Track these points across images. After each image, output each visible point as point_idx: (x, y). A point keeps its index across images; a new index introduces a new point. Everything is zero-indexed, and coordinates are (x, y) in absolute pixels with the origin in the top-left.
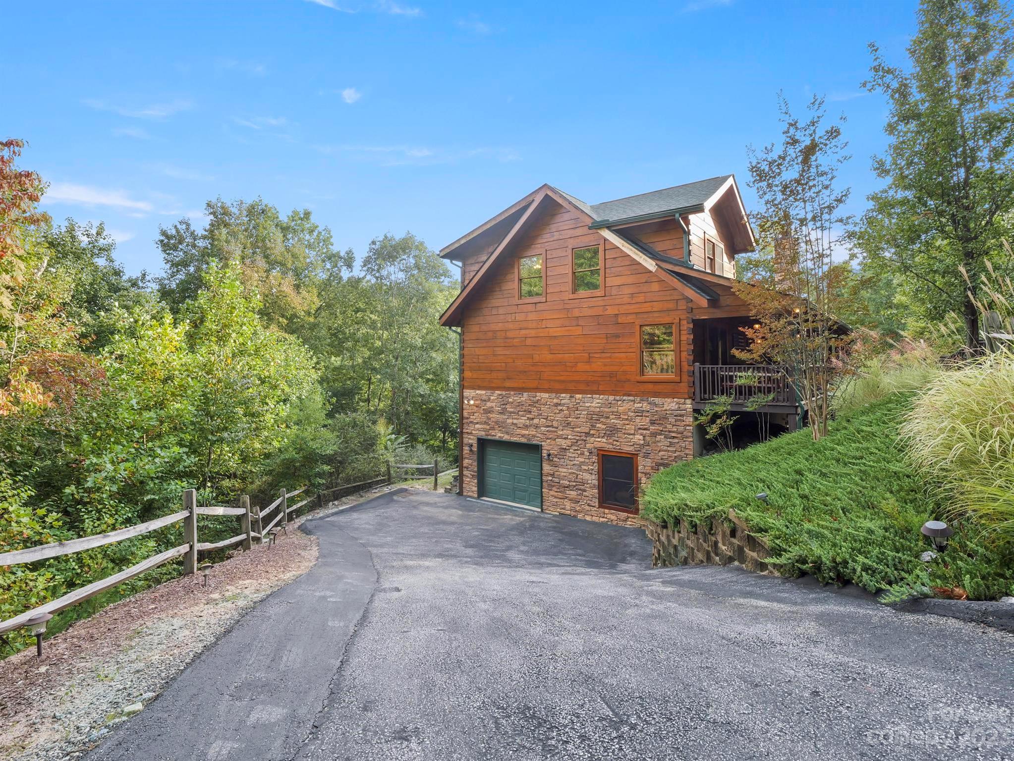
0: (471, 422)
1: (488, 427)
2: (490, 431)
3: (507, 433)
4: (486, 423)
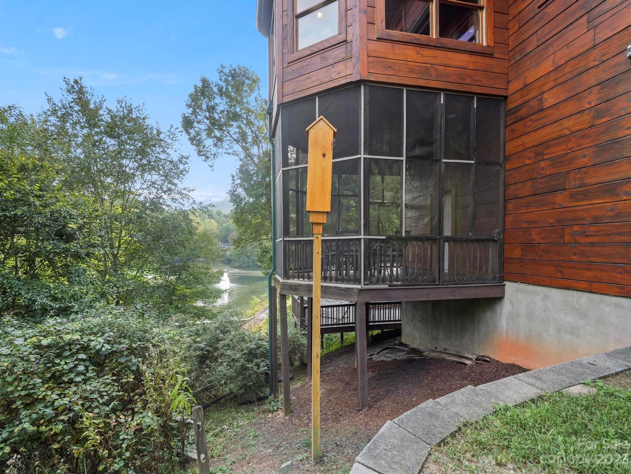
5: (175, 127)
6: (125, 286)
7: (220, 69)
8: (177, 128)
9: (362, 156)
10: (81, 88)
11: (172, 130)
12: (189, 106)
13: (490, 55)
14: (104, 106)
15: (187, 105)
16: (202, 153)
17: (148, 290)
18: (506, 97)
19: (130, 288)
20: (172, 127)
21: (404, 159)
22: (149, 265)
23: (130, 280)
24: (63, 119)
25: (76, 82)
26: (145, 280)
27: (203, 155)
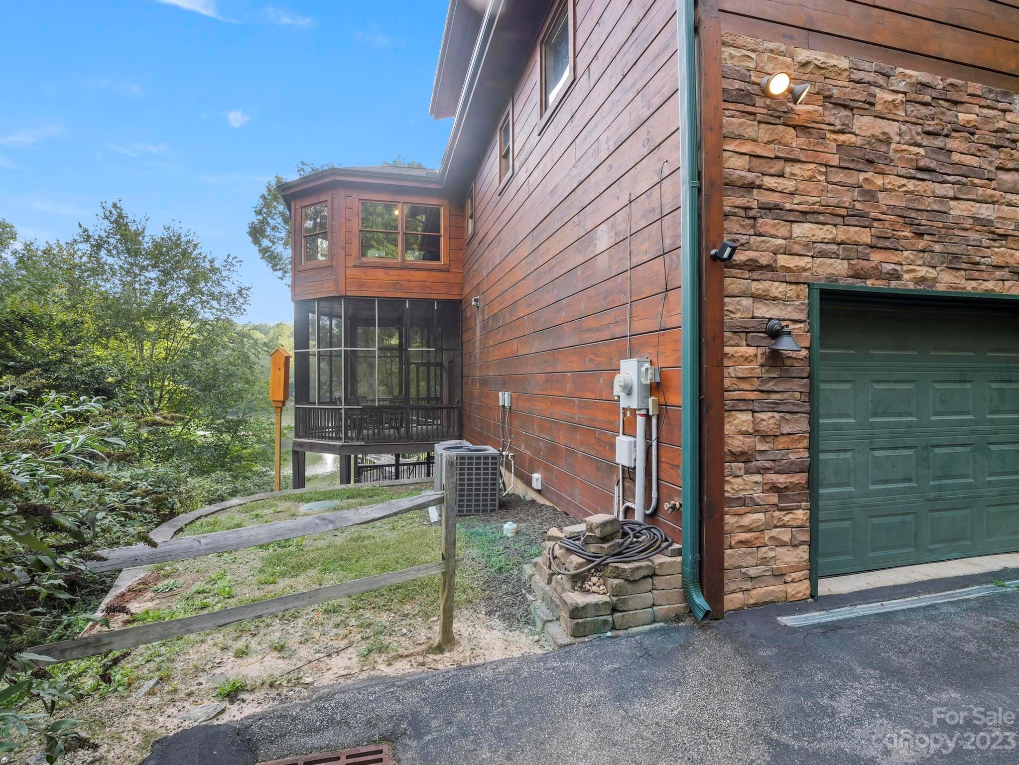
0: (769, 209)
1: (865, 236)
2: (876, 257)
3: (953, 262)
4: (852, 216)
5: (232, 256)
6: (167, 445)
7: (300, 165)
8: (235, 258)
9: (343, 348)
10: (120, 215)
11: (230, 260)
12: (259, 213)
13: (448, 271)
14: (147, 233)
15: (255, 211)
16: (278, 268)
17: (195, 451)
18: (461, 300)
19: (171, 448)
20: (228, 256)
21: (376, 349)
22: (197, 420)
23: (172, 438)
24: (98, 247)
25: (115, 206)
26: (192, 438)
27: (280, 269)
